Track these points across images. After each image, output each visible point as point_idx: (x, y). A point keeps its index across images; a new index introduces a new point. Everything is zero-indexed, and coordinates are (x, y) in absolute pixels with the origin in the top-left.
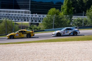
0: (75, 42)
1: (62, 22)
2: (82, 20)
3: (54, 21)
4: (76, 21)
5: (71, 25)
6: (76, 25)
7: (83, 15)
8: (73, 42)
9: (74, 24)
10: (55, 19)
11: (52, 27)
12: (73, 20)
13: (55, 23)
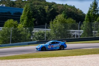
0: (37, 59)
1: (21, 35)
2: (45, 33)
3: (11, 35)
4: (38, 35)
5: (32, 39)
6: (37, 40)
7: (46, 28)
8: (34, 59)
9: (35, 38)
10: (12, 32)
11: (10, 41)
12: (33, 33)
13: (13, 37)
